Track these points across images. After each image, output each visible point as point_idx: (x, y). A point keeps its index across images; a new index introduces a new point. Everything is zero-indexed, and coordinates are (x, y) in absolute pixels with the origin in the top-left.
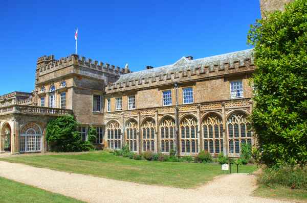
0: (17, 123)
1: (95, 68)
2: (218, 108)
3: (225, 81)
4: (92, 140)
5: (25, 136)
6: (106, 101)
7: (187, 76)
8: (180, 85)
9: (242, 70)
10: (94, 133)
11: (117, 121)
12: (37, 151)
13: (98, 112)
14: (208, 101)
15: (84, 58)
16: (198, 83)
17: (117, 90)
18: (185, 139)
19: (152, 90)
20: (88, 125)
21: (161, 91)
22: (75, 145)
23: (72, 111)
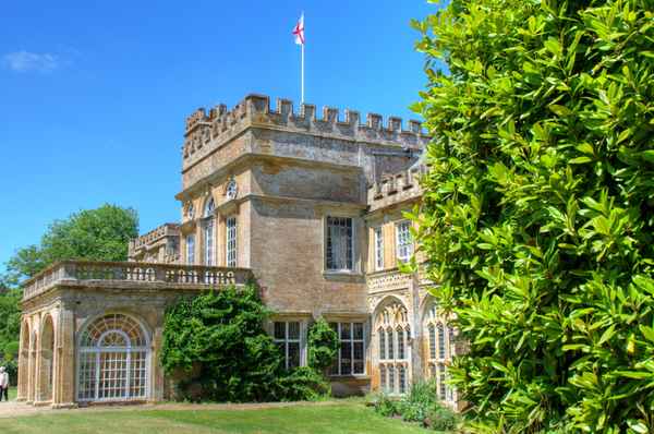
0: (70, 314)
1: (330, 130)
4: (321, 363)
5: (94, 355)
6: (372, 234)
10: (326, 340)
11: (402, 298)
12: (134, 398)
13: (346, 271)
15: (285, 103)
20: (310, 315)
22: (257, 379)
23: (249, 271)
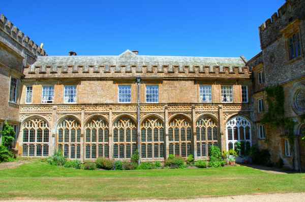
1: (16, 38)
2: (186, 111)
3: (195, 83)
6: (25, 88)
7: (152, 72)
8: (144, 80)
9: (212, 76)
11: (45, 117)
13: (13, 102)
14: (177, 102)
15: (5, 18)
16: (165, 82)
17: (46, 76)
18: (147, 142)
19: (105, 82)
20: (3, 121)
21: (117, 85)
